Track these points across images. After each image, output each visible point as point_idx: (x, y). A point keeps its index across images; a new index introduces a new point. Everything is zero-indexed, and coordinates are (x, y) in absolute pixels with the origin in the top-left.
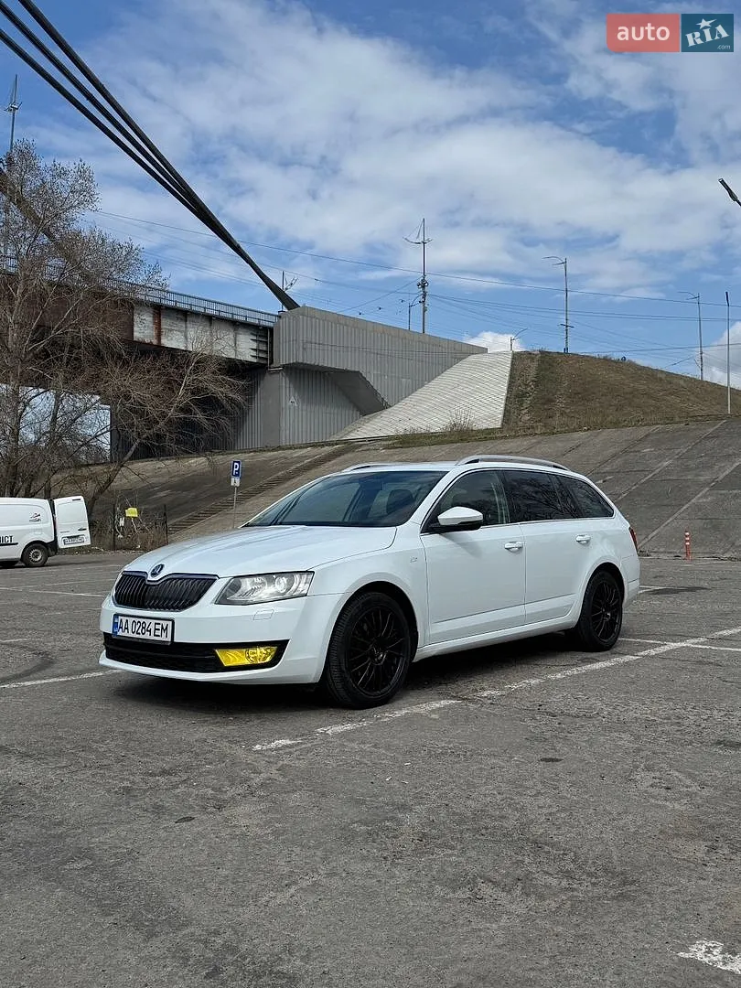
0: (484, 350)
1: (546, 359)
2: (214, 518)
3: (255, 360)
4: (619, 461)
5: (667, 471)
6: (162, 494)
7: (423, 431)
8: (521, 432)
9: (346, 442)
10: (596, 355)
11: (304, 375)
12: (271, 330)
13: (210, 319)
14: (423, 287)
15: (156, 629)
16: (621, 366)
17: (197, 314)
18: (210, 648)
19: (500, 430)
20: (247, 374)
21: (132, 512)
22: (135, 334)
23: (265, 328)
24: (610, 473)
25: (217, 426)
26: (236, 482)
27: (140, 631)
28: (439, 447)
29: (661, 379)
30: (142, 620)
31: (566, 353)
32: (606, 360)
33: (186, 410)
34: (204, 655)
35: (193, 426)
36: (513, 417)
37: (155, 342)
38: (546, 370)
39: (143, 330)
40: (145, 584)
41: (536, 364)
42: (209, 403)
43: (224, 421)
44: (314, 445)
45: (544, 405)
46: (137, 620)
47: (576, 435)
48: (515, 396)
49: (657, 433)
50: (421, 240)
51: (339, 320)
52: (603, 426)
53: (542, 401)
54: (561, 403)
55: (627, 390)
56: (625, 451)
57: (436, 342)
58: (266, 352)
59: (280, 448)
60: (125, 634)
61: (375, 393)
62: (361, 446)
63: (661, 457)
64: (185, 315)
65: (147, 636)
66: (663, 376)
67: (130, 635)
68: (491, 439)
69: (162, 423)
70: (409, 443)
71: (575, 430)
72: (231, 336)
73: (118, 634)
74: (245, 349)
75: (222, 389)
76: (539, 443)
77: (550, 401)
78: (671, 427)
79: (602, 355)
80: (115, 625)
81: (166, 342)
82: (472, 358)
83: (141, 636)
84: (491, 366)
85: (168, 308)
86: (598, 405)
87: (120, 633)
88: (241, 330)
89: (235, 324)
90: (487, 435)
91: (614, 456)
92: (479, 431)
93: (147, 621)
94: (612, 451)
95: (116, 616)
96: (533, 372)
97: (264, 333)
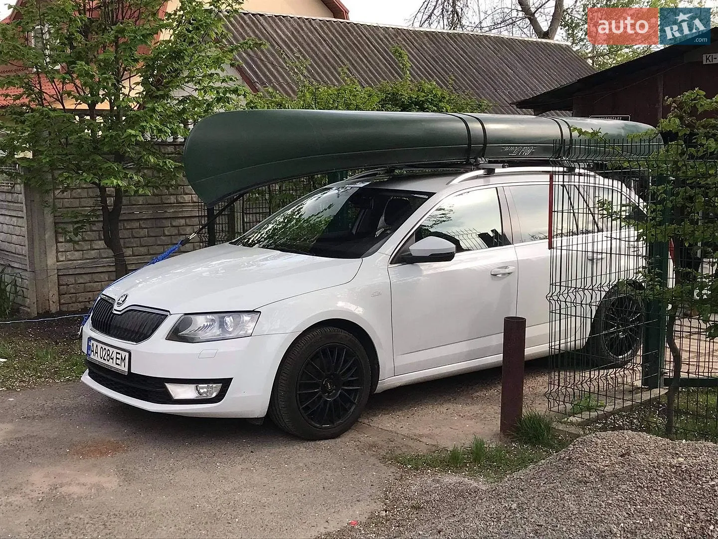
15: (117, 358)
18: (161, 382)
27: (105, 357)
30: (107, 348)
40: (112, 313)
46: (104, 347)
60: (96, 358)
65: (110, 363)
67: (99, 359)
80: (89, 347)
83: (106, 362)
87: (92, 356)
93: (111, 349)
95: (90, 339)
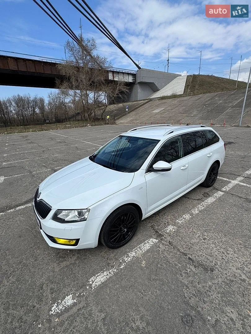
0: (181, 75)
1: (195, 76)
2: (124, 117)
3: (132, 82)
4: (210, 101)
5: (221, 104)
6: (115, 112)
7: (166, 96)
8: (188, 95)
9: (150, 99)
10: (206, 75)
11: (142, 84)
12: (136, 74)
13: (123, 73)
14: (168, 61)
16: (212, 77)
17: (121, 72)
19: (183, 95)
20: (130, 85)
21: (108, 117)
22: (109, 78)
23: (134, 74)
24: (207, 104)
25: (124, 97)
26: (127, 110)
28: (169, 99)
31: (199, 75)
32: (208, 76)
33: (118, 94)
35: (119, 98)
36: (186, 91)
37: (113, 80)
38: (194, 79)
39: (110, 77)
41: (192, 77)
42: (122, 92)
43: (125, 96)
44: (144, 100)
47: (200, 95)
48: (187, 86)
49: (219, 94)
50: (168, 49)
51: (149, 71)
52: (206, 93)
53: (193, 86)
54: (197, 87)
55: (212, 83)
56: (211, 99)
57: (170, 74)
58: (134, 80)
59: (137, 101)
61: (157, 87)
62: (153, 100)
63: (220, 100)
64: (118, 73)
69: (113, 98)
70: (163, 99)
71: (200, 94)
72: (128, 77)
74: (130, 79)
75: (125, 89)
76: (192, 97)
77: (195, 86)
78: (223, 92)
81: (115, 79)
82: (178, 78)
84: (182, 79)
85: (115, 72)
88: (130, 75)
89: (128, 74)
90: (180, 96)
91: (209, 100)
92: (179, 95)
94: (208, 99)
96: (191, 80)
97: (134, 75)
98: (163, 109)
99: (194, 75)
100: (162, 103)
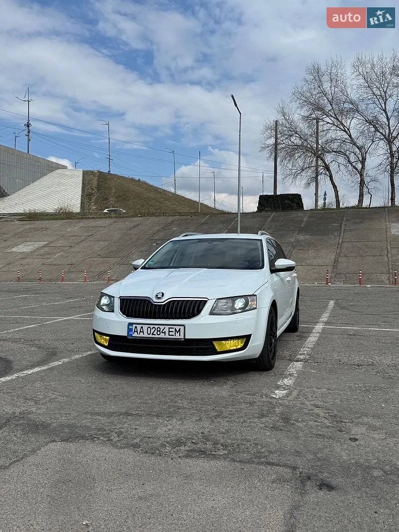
0: (64, 167)
4: (161, 234)
7: (39, 212)
14: (28, 127)
15: (169, 331)
18: (210, 341)
24: (158, 239)
27: (155, 333)
28: (54, 221)
29: (160, 192)
30: (156, 327)
32: (132, 179)
34: (206, 345)
36: (86, 207)
38: (102, 182)
40: (153, 305)
41: (96, 178)
45: (103, 201)
46: (152, 326)
47: (135, 219)
48: (86, 196)
49: (177, 220)
50: (27, 99)
53: (102, 199)
54: (112, 201)
55: (145, 196)
56: (163, 229)
57: (37, 160)
60: (141, 335)
65: (162, 336)
66: (161, 191)
67: (146, 335)
68: (85, 218)
70: (33, 218)
71: (133, 216)
73: (133, 335)
77: (106, 199)
78: (183, 217)
79: (131, 177)
80: (129, 330)
82: (59, 171)
83: (157, 336)
86: (132, 203)
87: (135, 335)
93: (162, 327)
94: (157, 228)
95: (130, 324)
96: (95, 183)
98: (42, 244)
99: (99, 172)
100: (35, 230)
